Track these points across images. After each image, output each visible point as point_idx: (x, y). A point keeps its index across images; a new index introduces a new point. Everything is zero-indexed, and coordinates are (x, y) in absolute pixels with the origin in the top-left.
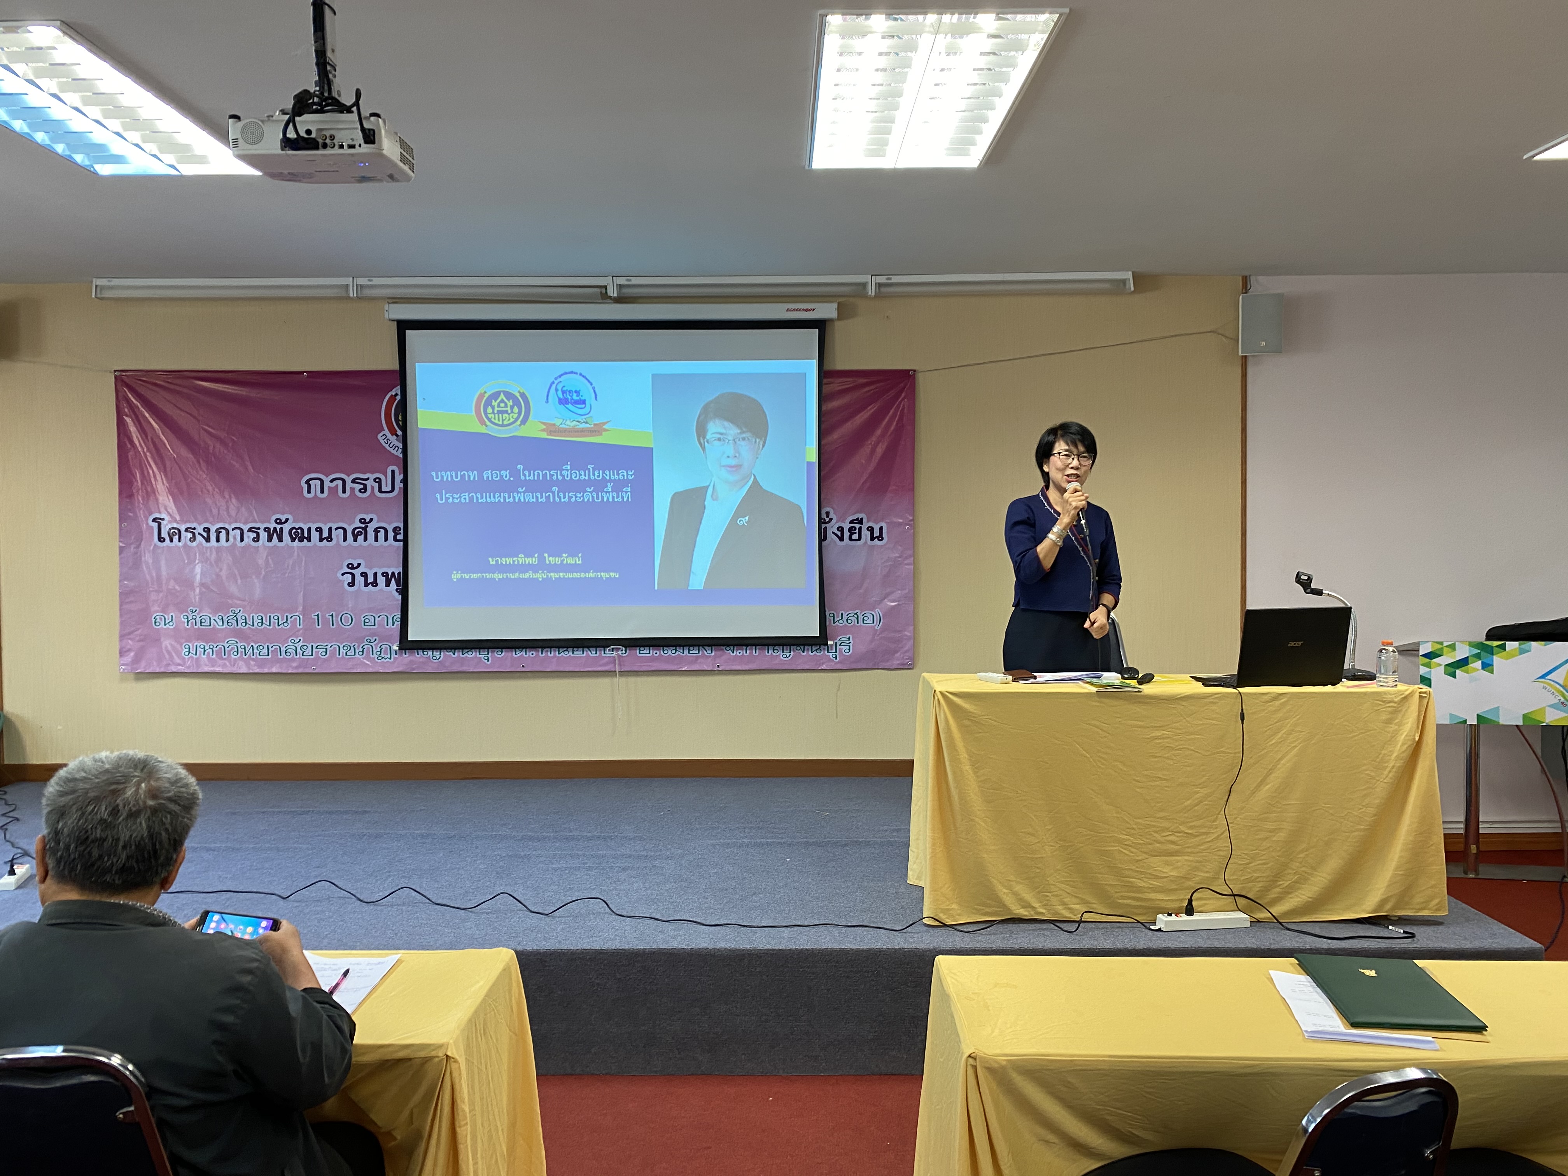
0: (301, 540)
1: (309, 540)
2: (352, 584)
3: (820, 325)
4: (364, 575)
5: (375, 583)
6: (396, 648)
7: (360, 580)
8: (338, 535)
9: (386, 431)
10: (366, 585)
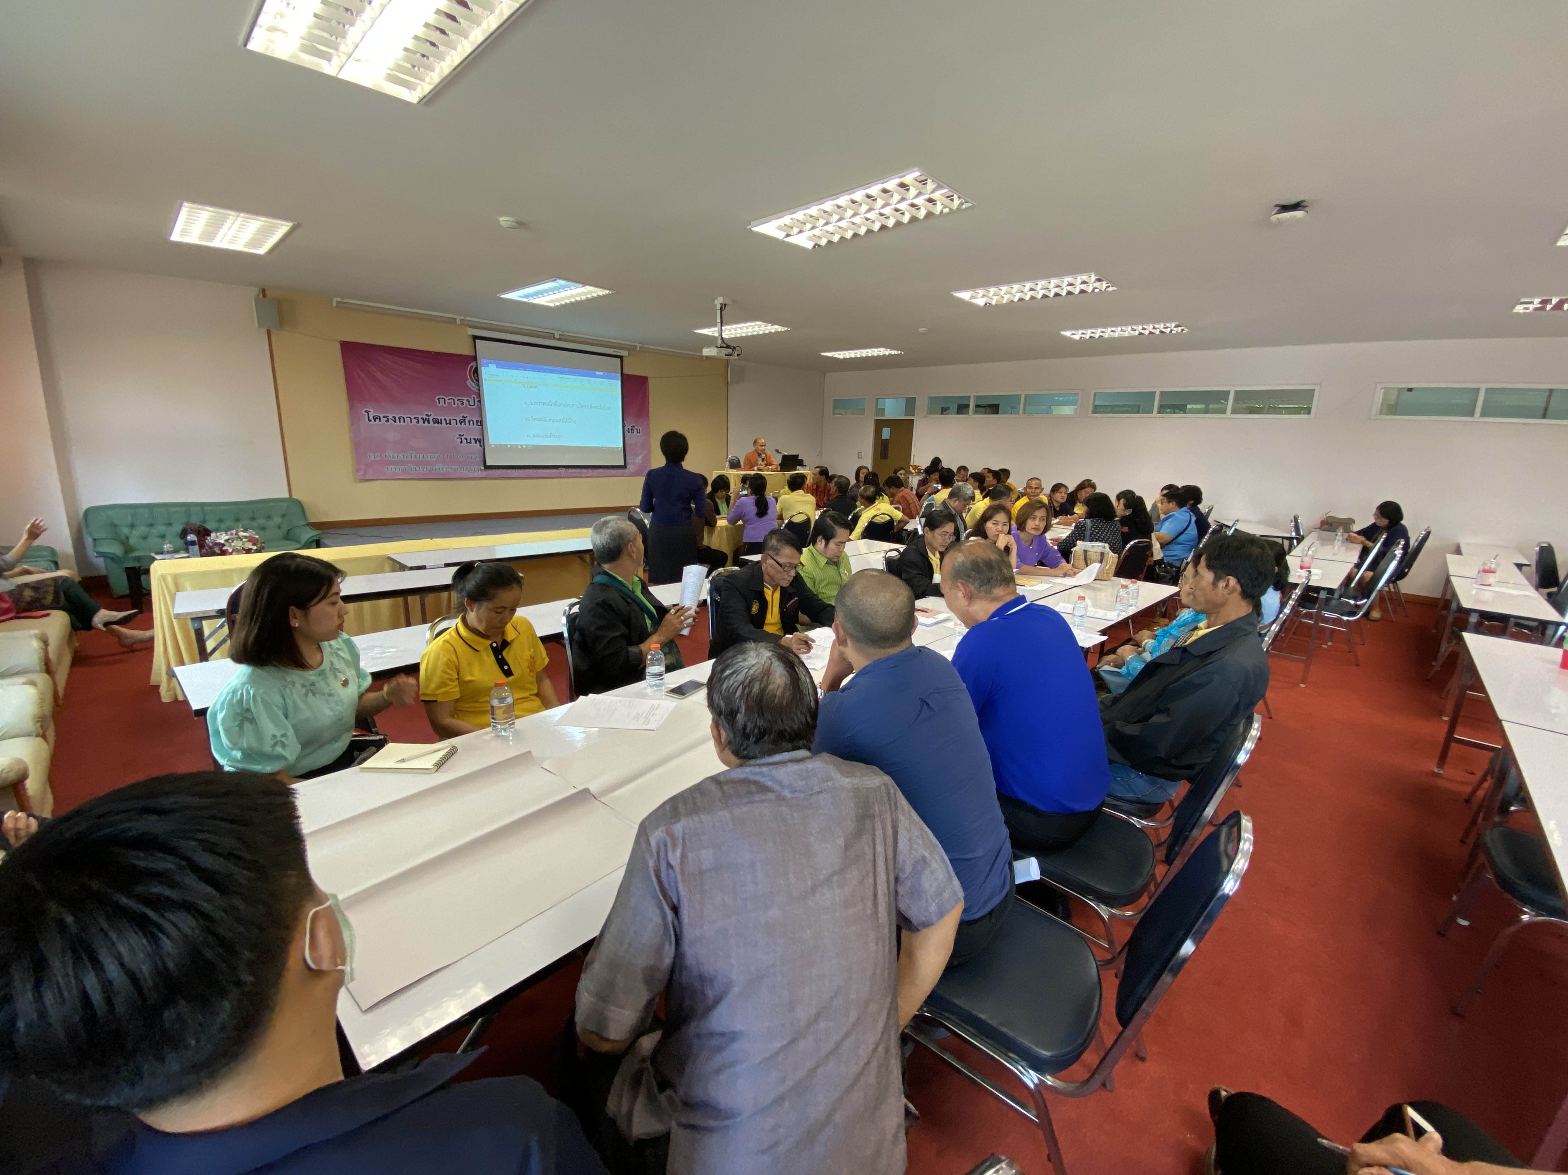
0: (438, 423)
1: (441, 423)
2: (461, 442)
3: (621, 357)
4: (466, 439)
5: (470, 442)
6: (483, 468)
7: (464, 441)
8: (453, 422)
9: (470, 381)
10: (467, 443)
